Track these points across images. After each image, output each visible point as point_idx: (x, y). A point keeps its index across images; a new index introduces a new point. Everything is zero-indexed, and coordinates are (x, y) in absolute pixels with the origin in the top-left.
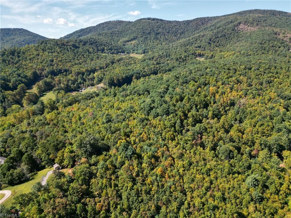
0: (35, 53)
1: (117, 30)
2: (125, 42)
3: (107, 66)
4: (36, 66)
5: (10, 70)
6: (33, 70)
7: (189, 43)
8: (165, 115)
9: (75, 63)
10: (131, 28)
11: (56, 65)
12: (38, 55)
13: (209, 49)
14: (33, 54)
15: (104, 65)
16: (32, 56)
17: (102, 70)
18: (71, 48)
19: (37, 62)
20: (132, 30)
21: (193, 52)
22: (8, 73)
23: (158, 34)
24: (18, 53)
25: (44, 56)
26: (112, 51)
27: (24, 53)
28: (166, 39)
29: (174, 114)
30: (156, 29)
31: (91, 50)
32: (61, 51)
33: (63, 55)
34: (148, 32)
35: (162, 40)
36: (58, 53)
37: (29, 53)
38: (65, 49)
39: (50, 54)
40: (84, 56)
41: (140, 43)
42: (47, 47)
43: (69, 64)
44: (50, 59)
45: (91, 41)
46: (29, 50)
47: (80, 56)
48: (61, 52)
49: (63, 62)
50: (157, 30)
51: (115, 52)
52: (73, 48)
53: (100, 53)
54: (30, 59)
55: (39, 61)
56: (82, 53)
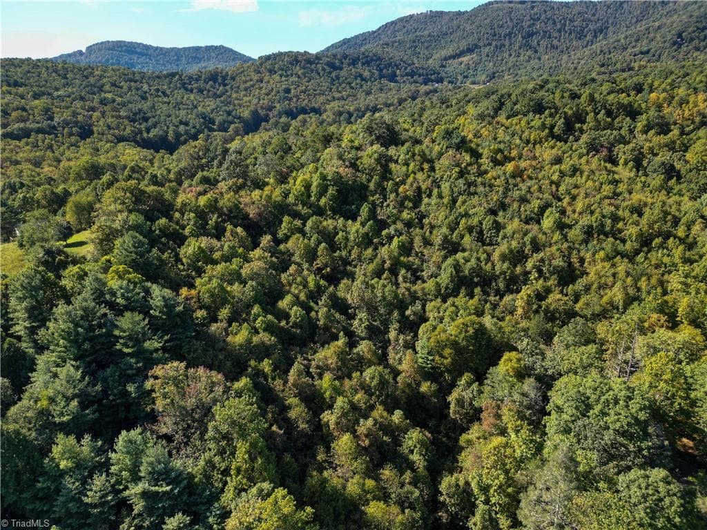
0: (256, 78)
1: (426, 32)
2: (446, 59)
3: (401, 101)
4: (257, 101)
5: (211, 103)
6: (252, 108)
7: (615, 48)
8: (531, 114)
9: (334, 98)
10: (462, 27)
11: (295, 99)
12: (261, 81)
13: (674, 57)
14: (251, 80)
15: (396, 101)
16: (249, 84)
17: (391, 108)
18: (324, 70)
19: (259, 93)
20: (464, 30)
21: (625, 65)
22: (208, 109)
23: (531, 35)
24: (224, 78)
25: (272, 82)
26: (412, 77)
27: (233, 79)
28: (553, 46)
29: (553, 110)
30: (528, 23)
31: (366, 74)
32: (304, 74)
33: (308, 82)
34: (505, 31)
35: (541, 49)
36: (299, 77)
37: (243, 78)
38: (312, 71)
39: (284, 79)
40: (353, 85)
41: (484, 59)
42: (277, 66)
43: (322, 99)
44: (284, 86)
45: (367, 57)
46: (243, 72)
47: (344, 85)
48: (305, 77)
49: (309, 95)
50: (529, 26)
51: (421, 79)
52: (328, 69)
53: (384, 81)
54: (246, 89)
55: (263, 91)
56: (346, 79)
